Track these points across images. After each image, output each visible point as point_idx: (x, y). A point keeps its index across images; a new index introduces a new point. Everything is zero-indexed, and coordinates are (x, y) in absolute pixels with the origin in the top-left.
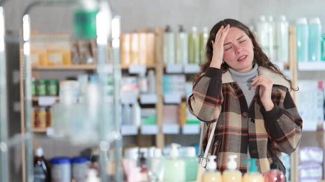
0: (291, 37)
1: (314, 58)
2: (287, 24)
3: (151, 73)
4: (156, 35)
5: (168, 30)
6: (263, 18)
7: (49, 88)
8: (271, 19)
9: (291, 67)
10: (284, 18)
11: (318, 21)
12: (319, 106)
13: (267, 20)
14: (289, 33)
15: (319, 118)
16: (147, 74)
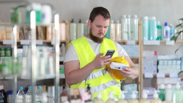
0: (140, 26)
1: (152, 38)
2: (138, 20)
3: (63, 45)
4: (66, 24)
5: (72, 22)
6: (125, 16)
7: (6, 52)
8: (130, 16)
9: (140, 43)
10: (136, 16)
11: (154, 18)
12: (154, 65)
13: (127, 17)
14: (139, 25)
15: (154, 71)
16: (61, 46)
